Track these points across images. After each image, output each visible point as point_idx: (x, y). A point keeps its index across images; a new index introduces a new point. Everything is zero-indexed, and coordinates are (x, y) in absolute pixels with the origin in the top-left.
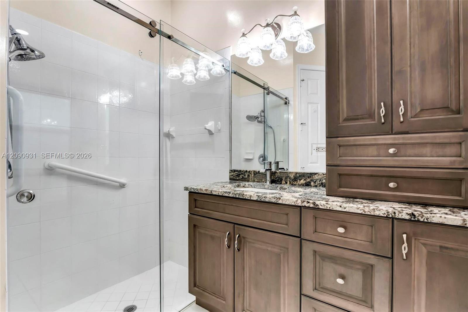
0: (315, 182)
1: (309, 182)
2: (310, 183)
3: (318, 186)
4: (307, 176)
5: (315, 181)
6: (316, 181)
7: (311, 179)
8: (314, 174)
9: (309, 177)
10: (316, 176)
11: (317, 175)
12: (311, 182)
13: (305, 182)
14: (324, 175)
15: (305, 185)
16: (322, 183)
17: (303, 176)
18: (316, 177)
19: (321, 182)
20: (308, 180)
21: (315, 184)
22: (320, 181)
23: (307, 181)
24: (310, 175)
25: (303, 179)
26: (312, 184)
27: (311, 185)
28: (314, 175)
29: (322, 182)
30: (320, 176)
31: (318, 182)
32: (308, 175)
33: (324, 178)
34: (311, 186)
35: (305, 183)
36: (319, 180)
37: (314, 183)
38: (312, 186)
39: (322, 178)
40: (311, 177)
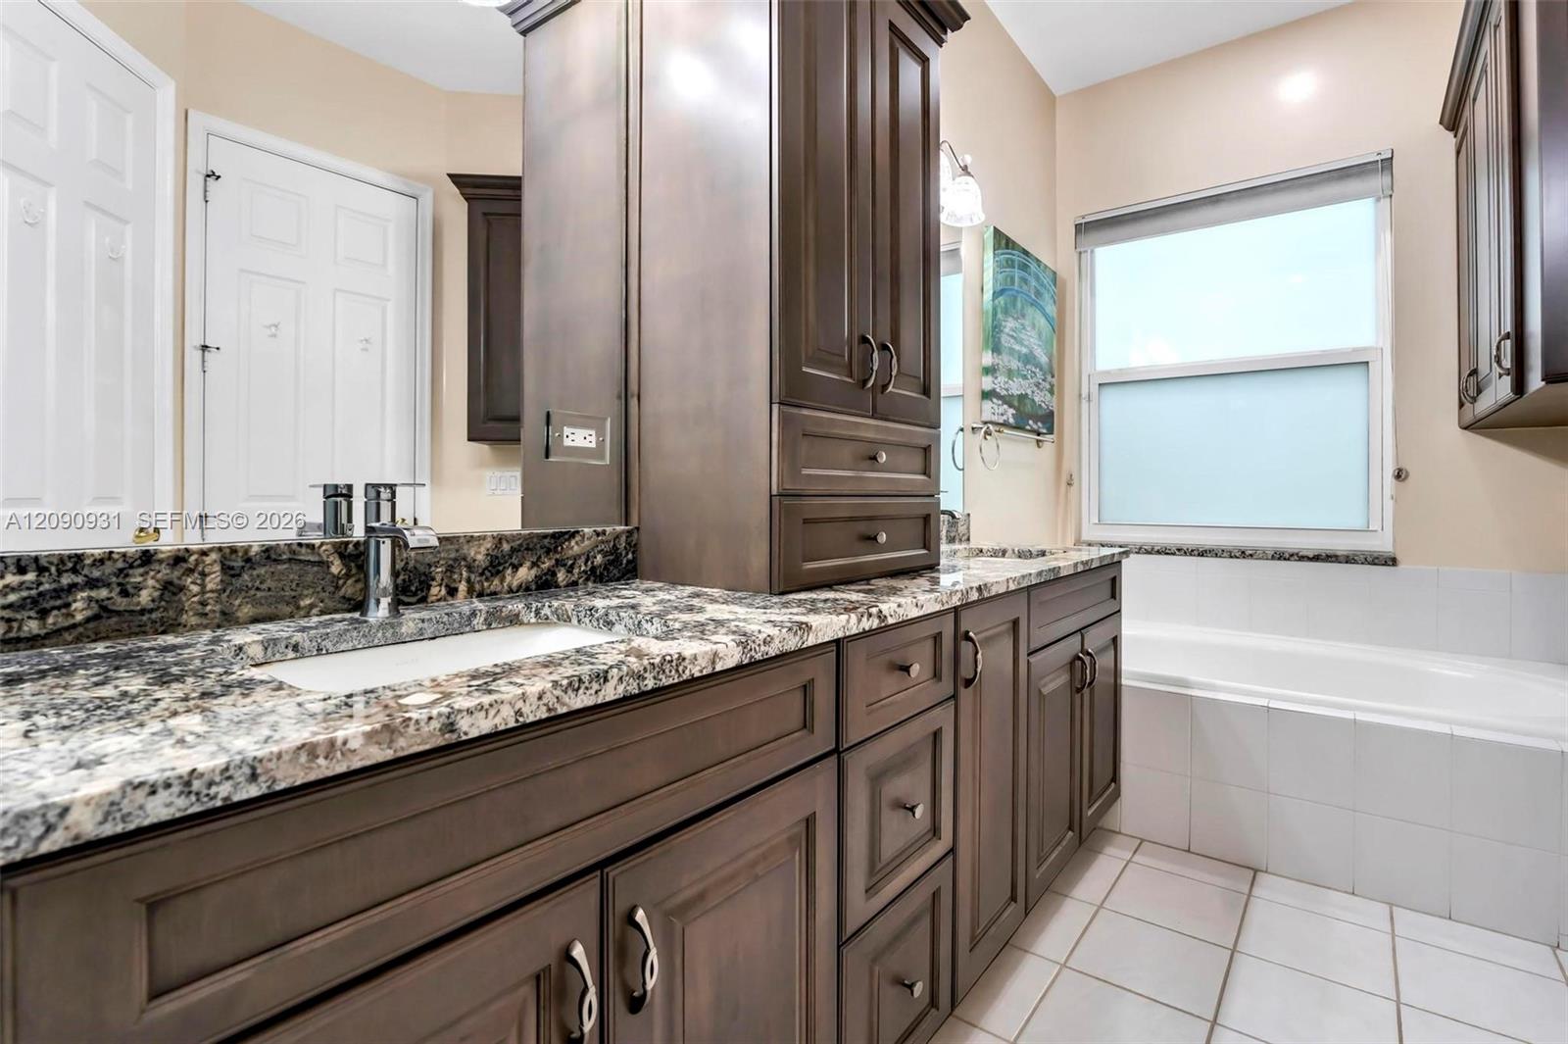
0: (570, 570)
1: (549, 570)
2: (554, 574)
3: (581, 581)
4: (541, 548)
5: (572, 566)
6: (573, 564)
7: (558, 556)
8: (567, 537)
9: (548, 552)
10: (573, 543)
11: (578, 538)
12: (557, 570)
13: (534, 572)
14: (600, 538)
15: (534, 587)
16: (593, 569)
17: (527, 549)
18: (575, 547)
19: (589, 563)
20: (547, 564)
21: (569, 575)
22: (586, 564)
23: (543, 566)
24: (553, 541)
25: (528, 564)
26: (561, 576)
27: (556, 582)
28: (566, 540)
29: (592, 563)
30: (587, 542)
31: (580, 566)
32: (546, 541)
33: (599, 548)
34: (558, 586)
35: (536, 577)
36: (583, 559)
37: (568, 572)
38: (561, 584)
39: (593, 549)
40: (556, 547)
